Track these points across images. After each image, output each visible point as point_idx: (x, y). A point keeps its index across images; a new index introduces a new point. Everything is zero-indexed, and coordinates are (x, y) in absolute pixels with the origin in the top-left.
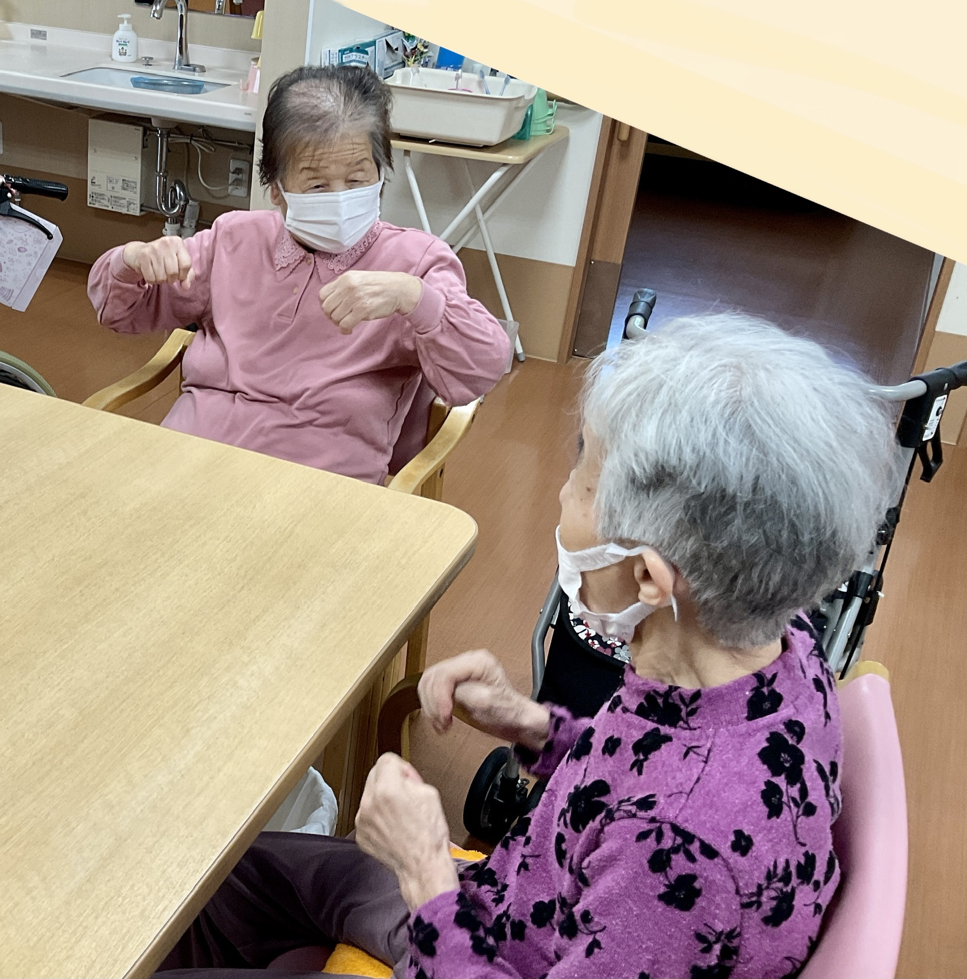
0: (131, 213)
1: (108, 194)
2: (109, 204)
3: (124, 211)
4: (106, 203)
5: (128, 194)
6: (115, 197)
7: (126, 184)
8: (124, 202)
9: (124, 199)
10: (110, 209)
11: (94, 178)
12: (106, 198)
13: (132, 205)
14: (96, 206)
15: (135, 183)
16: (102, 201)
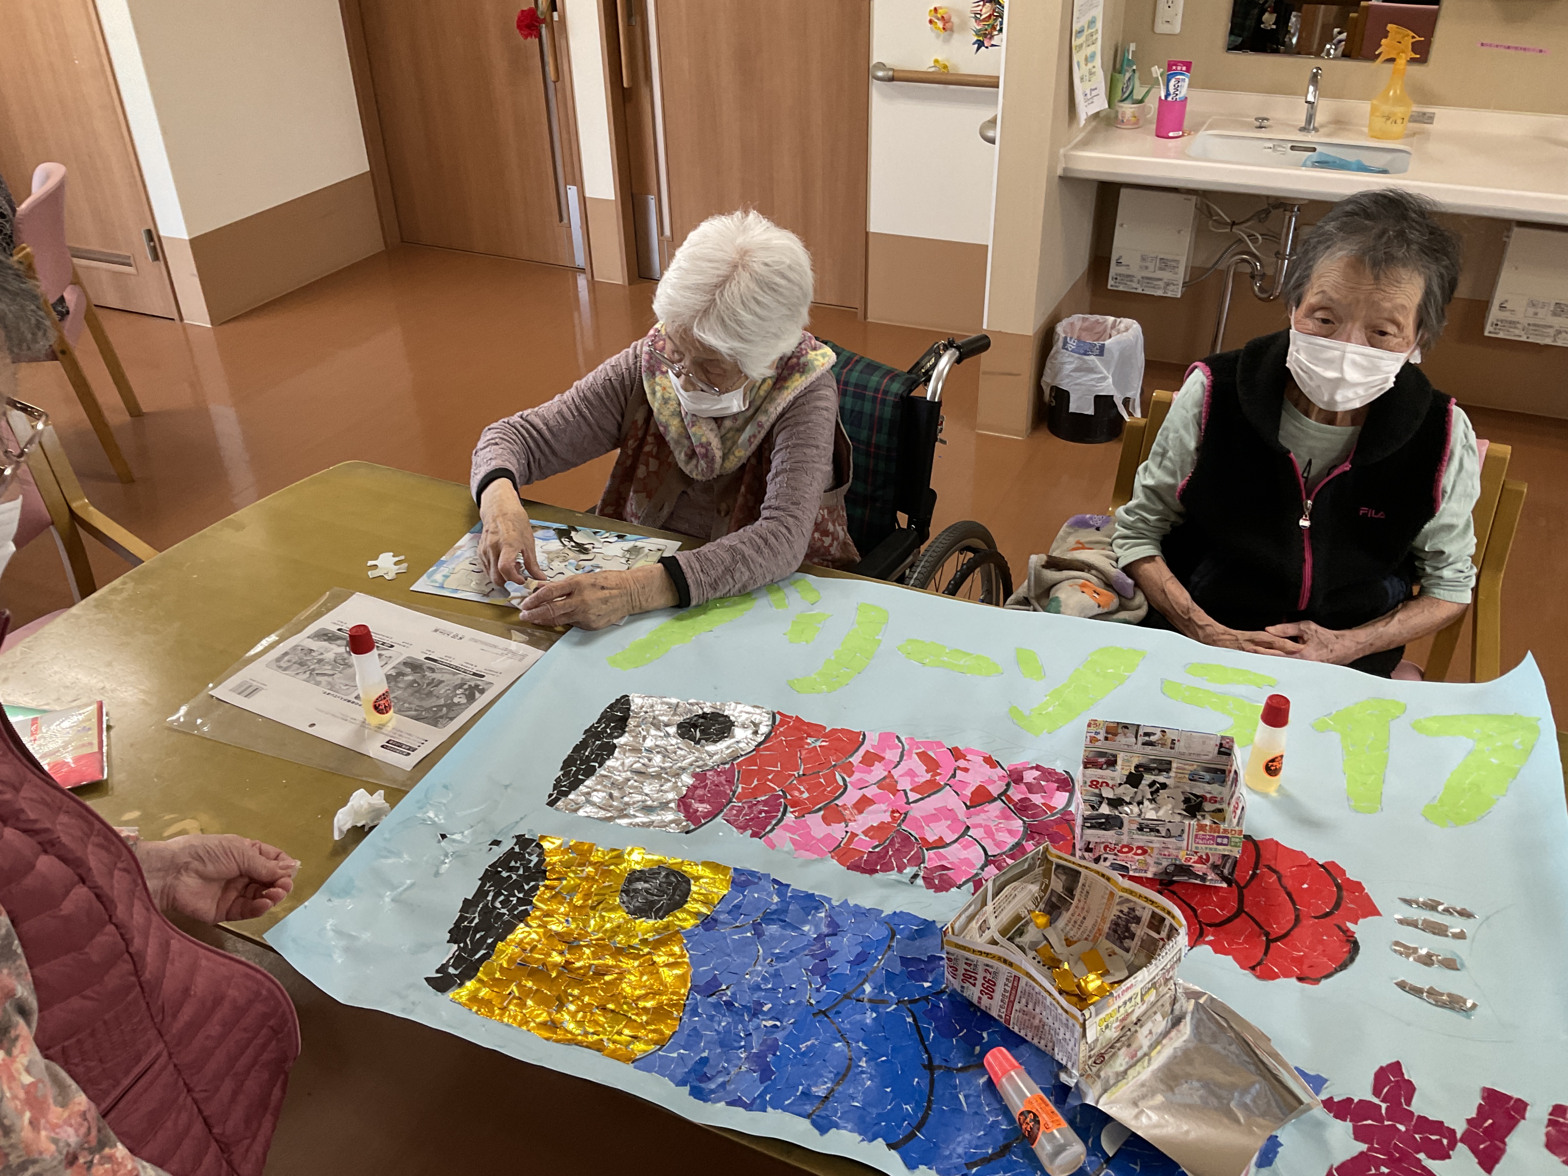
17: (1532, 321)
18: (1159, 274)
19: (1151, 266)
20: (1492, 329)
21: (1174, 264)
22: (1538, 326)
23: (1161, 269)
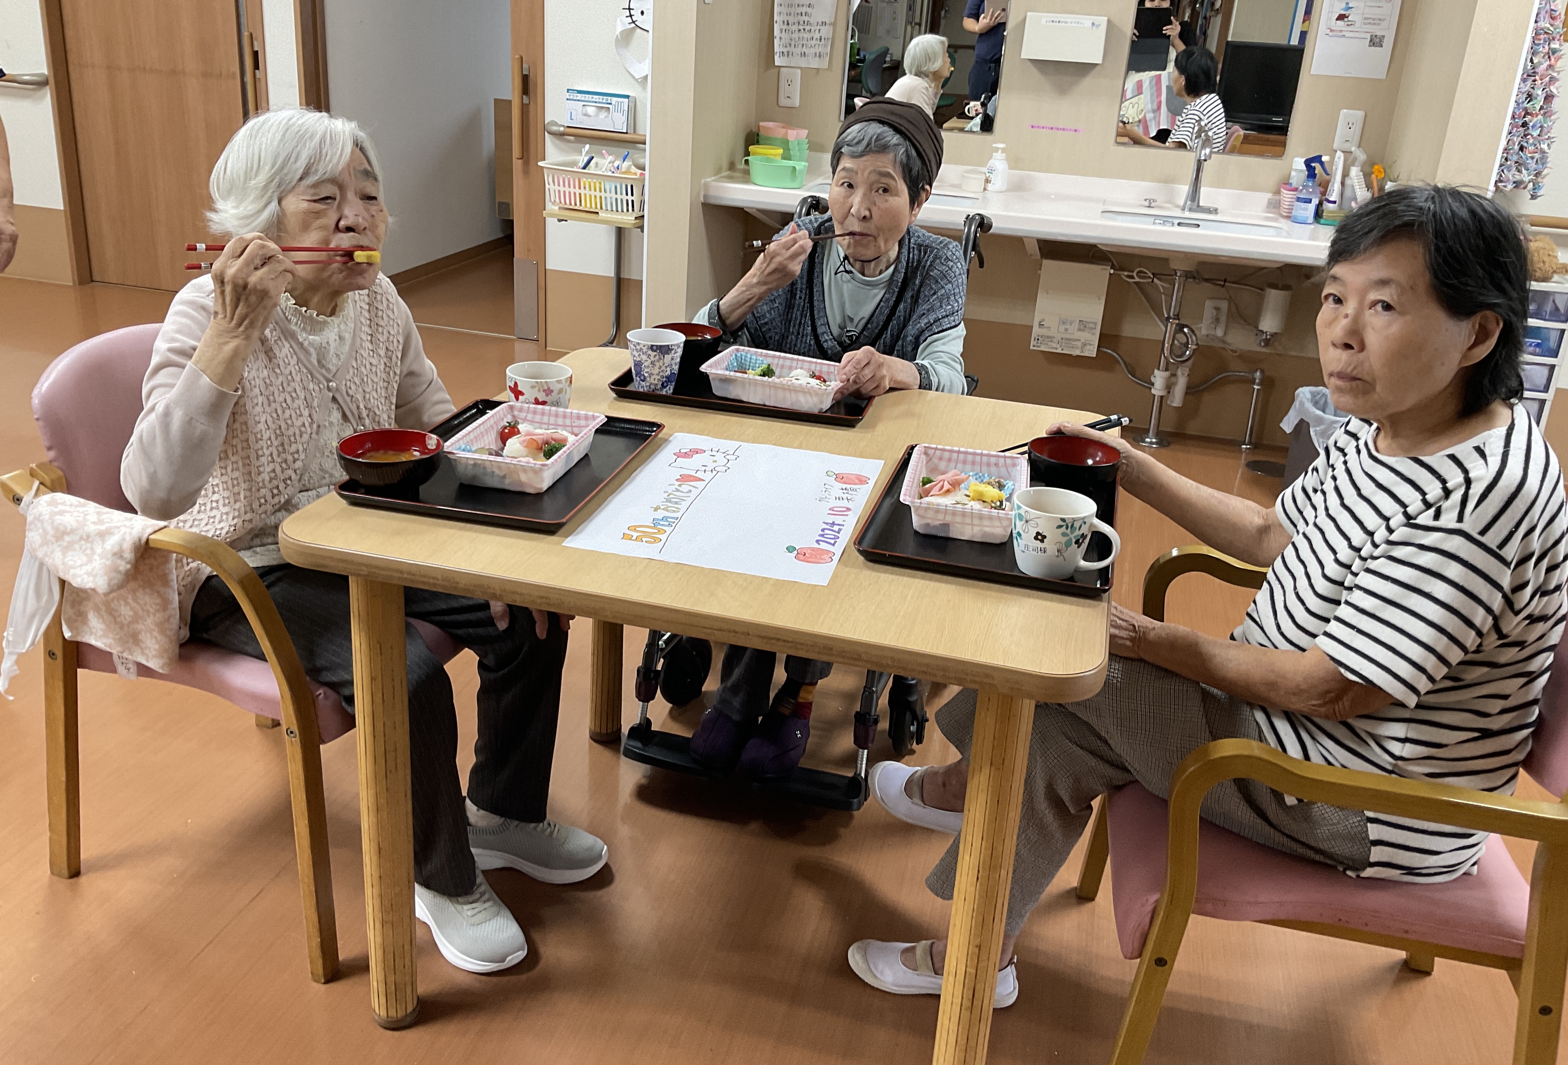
0: (1086, 354)
1: (1059, 337)
2: (1058, 346)
3: (1077, 352)
4: (1054, 345)
5: (1084, 336)
6: (1066, 339)
7: (1083, 325)
8: (1079, 344)
9: (1079, 340)
10: (1059, 351)
11: (1043, 320)
12: (1055, 340)
13: (1088, 347)
14: (1043, 348)
15: (1095, 324)
16: (1050, 343)
17: (1064, 336)
20: (1035, 343)
22: (1069, 339)
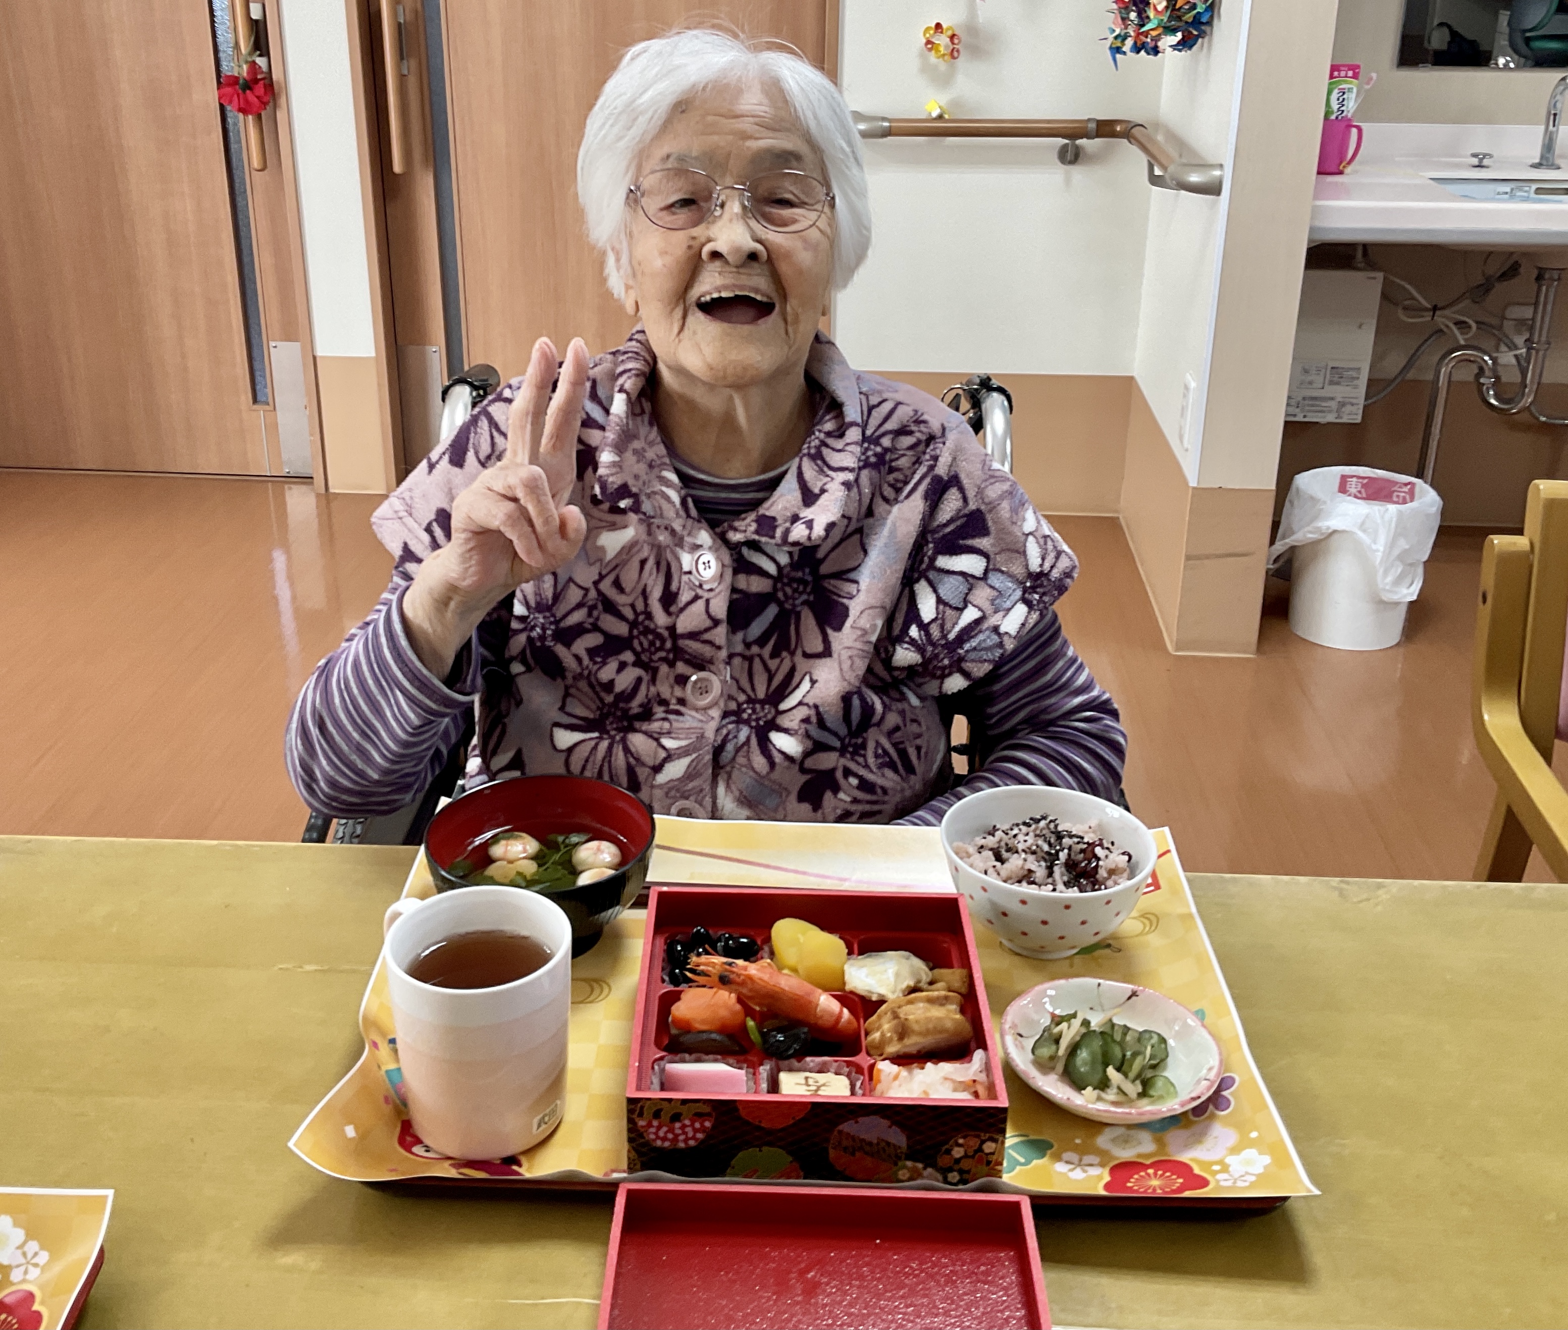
18: (1329, 391)
19: (1318, 380)
21: (1354, 374)
23: (1332, 383)
